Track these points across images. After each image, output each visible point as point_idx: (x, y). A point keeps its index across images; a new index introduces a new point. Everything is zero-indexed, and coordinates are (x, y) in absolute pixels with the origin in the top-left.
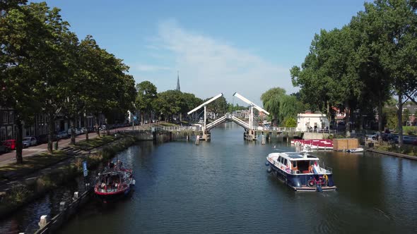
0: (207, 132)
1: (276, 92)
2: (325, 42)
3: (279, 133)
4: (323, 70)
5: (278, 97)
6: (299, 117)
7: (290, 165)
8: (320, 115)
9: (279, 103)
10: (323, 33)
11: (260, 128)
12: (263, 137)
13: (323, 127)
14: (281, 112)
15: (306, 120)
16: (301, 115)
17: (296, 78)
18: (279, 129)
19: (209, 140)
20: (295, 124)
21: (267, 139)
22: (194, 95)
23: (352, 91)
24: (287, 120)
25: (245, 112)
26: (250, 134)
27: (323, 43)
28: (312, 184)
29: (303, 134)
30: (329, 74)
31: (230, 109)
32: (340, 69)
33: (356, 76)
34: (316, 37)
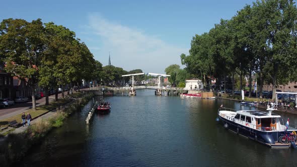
0: (134, 90)
1: (174, 67)
2: (198, 41)
3: (175, 91)
4: (197, 56)
5: (175, 70)
6: (187, 82)
7: (254, 122)
8: (197, 81)
9: (176, 74)
10: (197, 36)
11: (164, 88)
12: (166, 93)
13: (200, 88)
14: (177, 79)
15: (190, 84)
16: (187, 81)
17: (183, 60)
18: (174, 89)
19: (135, 95)
20: (185, 86)
21: (168, 94)
22: (122, 69)
23: (210, 68)
24: (180, 84)
25: (155, 80)
26: (159, 91)
27: (197, 42)
28: (284, 140)
29: (188, 91)
30: (200, 58)
31: (145, 78)
32: (204, 56)
33: (212, 60)
34: (194, 38)
